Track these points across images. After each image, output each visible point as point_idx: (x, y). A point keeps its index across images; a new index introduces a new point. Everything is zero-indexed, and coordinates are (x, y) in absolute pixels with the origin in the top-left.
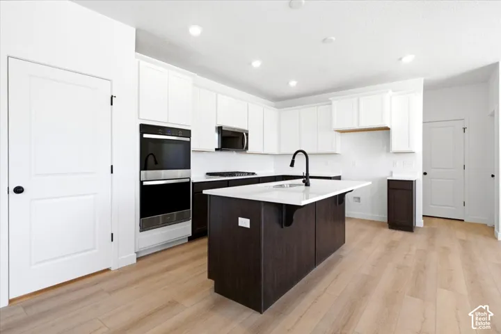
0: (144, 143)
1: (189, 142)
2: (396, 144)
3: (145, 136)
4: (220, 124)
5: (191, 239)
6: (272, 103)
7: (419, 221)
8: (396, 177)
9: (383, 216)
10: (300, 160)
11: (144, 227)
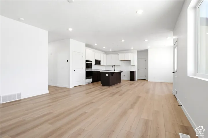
0: (86, 64)
1: (92, 63)
2: (132, 64)
3: (87, 62)
4: (96, 59)
5: (92, 82)
6: (105, 53)
7: (136, 79)
8: (132, 70)
9: (129, 79)
10: (114, 67)
11: (86, 79)
